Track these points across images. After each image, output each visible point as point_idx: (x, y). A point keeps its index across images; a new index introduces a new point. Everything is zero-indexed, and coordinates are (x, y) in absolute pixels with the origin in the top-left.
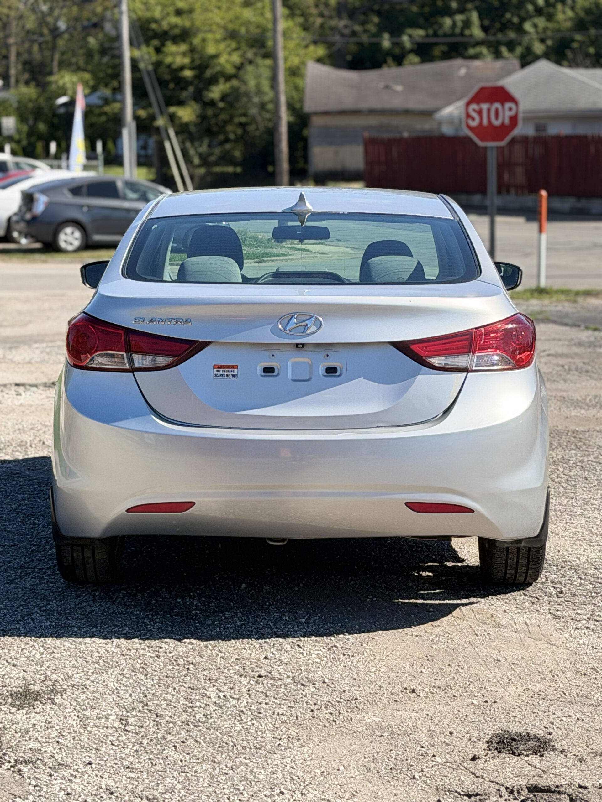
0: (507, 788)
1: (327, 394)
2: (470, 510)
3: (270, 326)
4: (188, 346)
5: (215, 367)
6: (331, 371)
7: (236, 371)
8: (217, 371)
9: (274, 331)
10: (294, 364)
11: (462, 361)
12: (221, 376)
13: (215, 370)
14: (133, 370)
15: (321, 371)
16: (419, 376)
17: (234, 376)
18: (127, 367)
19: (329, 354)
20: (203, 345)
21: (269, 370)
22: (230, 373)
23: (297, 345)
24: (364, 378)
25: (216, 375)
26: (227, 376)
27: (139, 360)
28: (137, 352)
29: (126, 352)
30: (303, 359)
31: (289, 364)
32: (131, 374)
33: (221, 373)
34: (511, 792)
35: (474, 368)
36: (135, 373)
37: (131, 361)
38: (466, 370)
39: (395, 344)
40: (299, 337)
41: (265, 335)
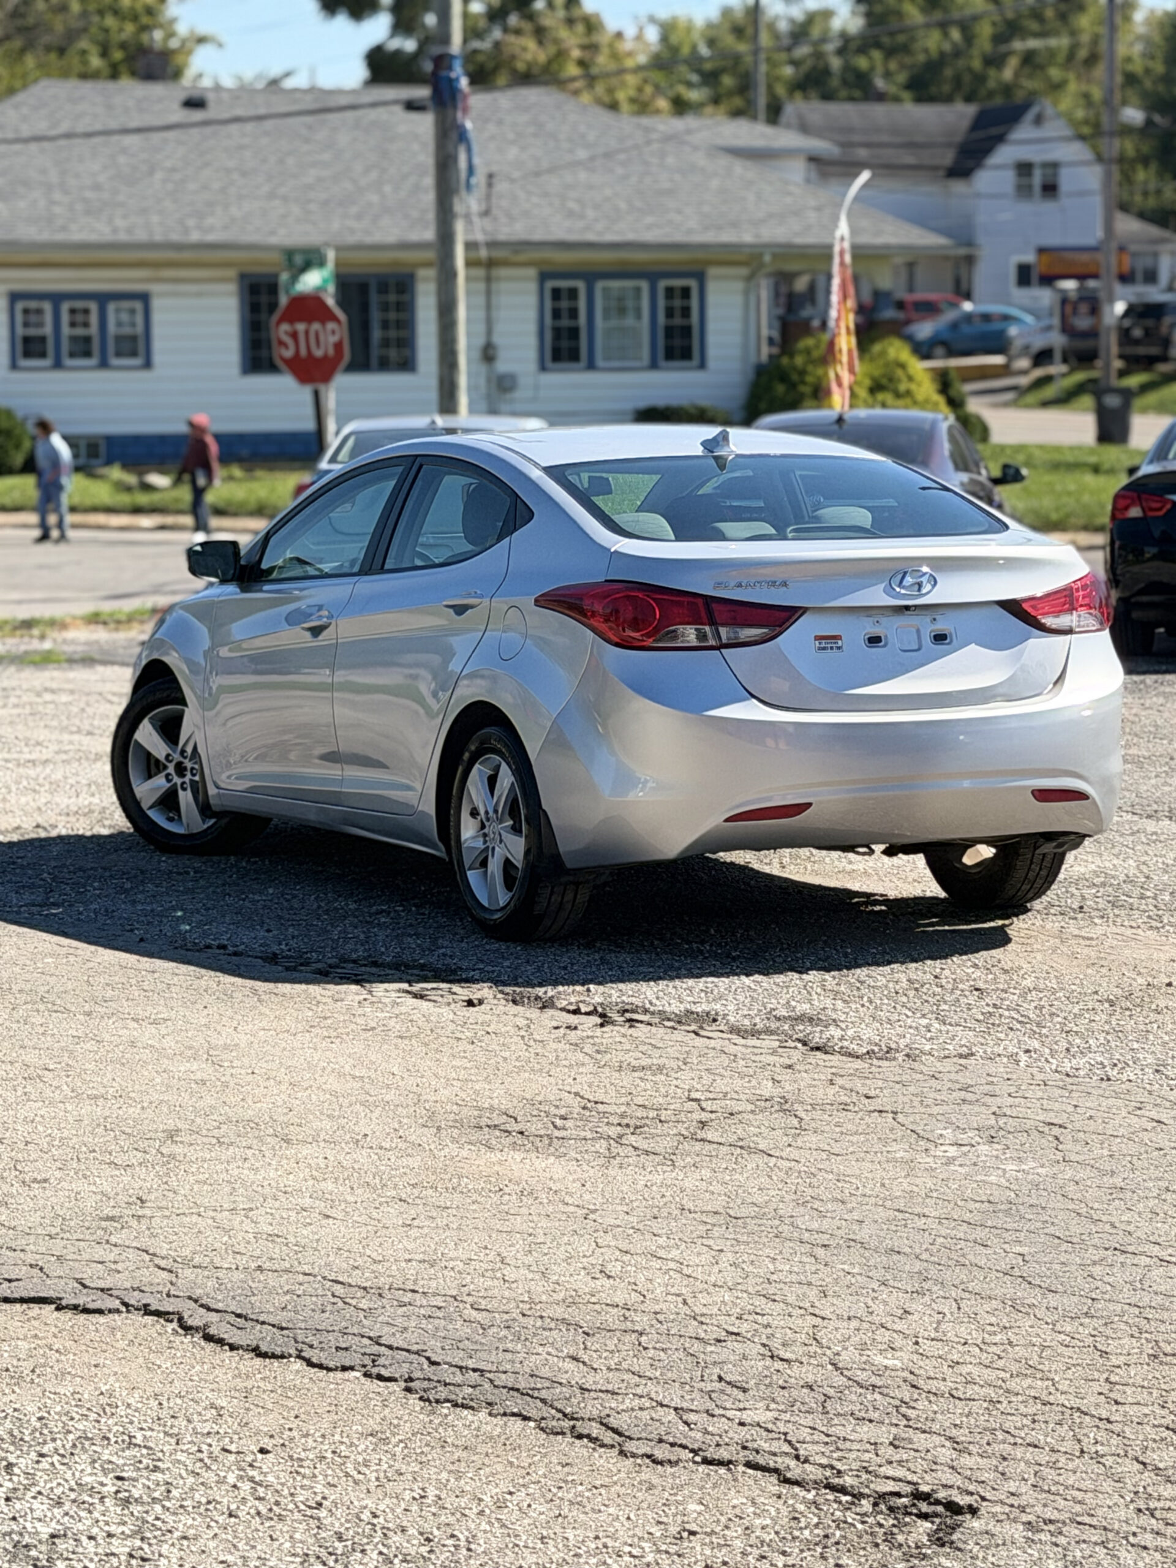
1: (939, 665)
2: (1086, 797)
3: (883, 585)
4: (788, 614)
5: (818, 638)
6: (940, 638)
9: (889, 591)
11: (1065, 620)
14: (721, 647)
15: (930, 638)
16: (1031, 640)
17: (839, 648)
18: (712, 642)
19: (937, 617)
20: (803, 610)
21: (874, 640)
23: (910, 607)
24: (977, 644)
27: (727, 635)
28: (723, 625)
29: (710, 625)
32: (717, 652)
33: (823, 645)
35: (1078, 629)
36: (723, 651)
37: (717, 636)
38: (1069, 631)
39: (1002, 604)
41: (877, 596)
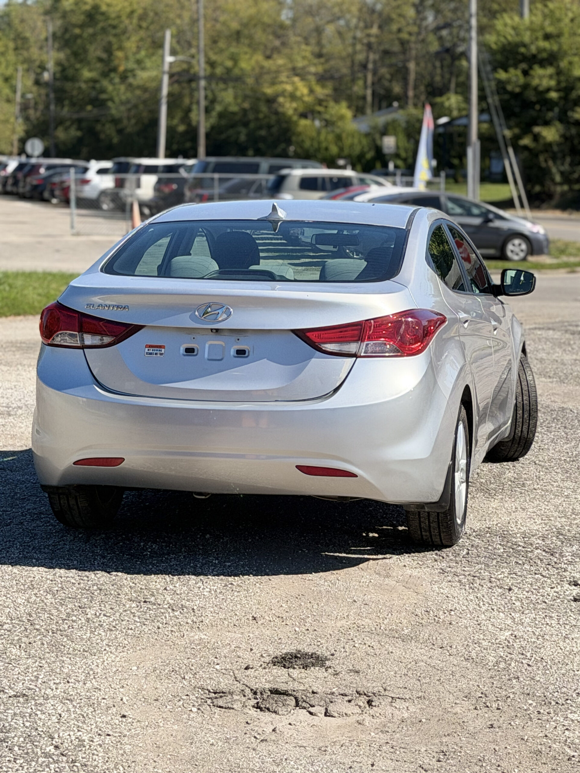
0: (252, 690)
1: (235, 372)
2: (354, 475)
3: (190, 313)
4: (124, 328)
5: (147, 346)
6: (241, 353)
7: (163, 350)
8: (148, 350)
9: (193, 318)
10: (210, 346)
11: (352, 347)
12: (151, 354)
13: (147, 349)
14: (84, 347)
15: (233, 352)
16: (313, 360)
17: (161, 354)
18: (78, 344)
19: (239, 338)
20: (138, 328)
21: (190, 351)
22: (158, 352)
23: (212, 330)
24: (267, 359)
25: (147, 353)
26: (156, 354)
27: (89, 340)
28: (88, 333)
29: (79, 332)
30: (218, 342)
31: (207, 346)
32: (82, 350)
33: (151, 351)
34: (255, 693)
35: (362, 354)
36: (85, 350)
37: (82, 340)
38: (355, 356)
39: (294, 331)
40: (214, 323)
41: (185, 321)
